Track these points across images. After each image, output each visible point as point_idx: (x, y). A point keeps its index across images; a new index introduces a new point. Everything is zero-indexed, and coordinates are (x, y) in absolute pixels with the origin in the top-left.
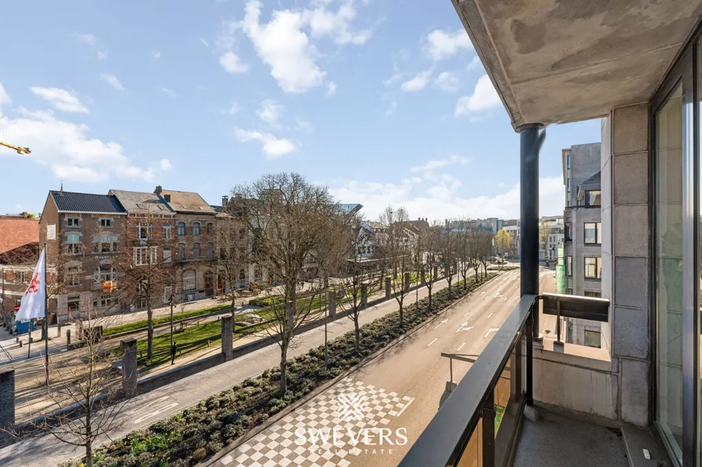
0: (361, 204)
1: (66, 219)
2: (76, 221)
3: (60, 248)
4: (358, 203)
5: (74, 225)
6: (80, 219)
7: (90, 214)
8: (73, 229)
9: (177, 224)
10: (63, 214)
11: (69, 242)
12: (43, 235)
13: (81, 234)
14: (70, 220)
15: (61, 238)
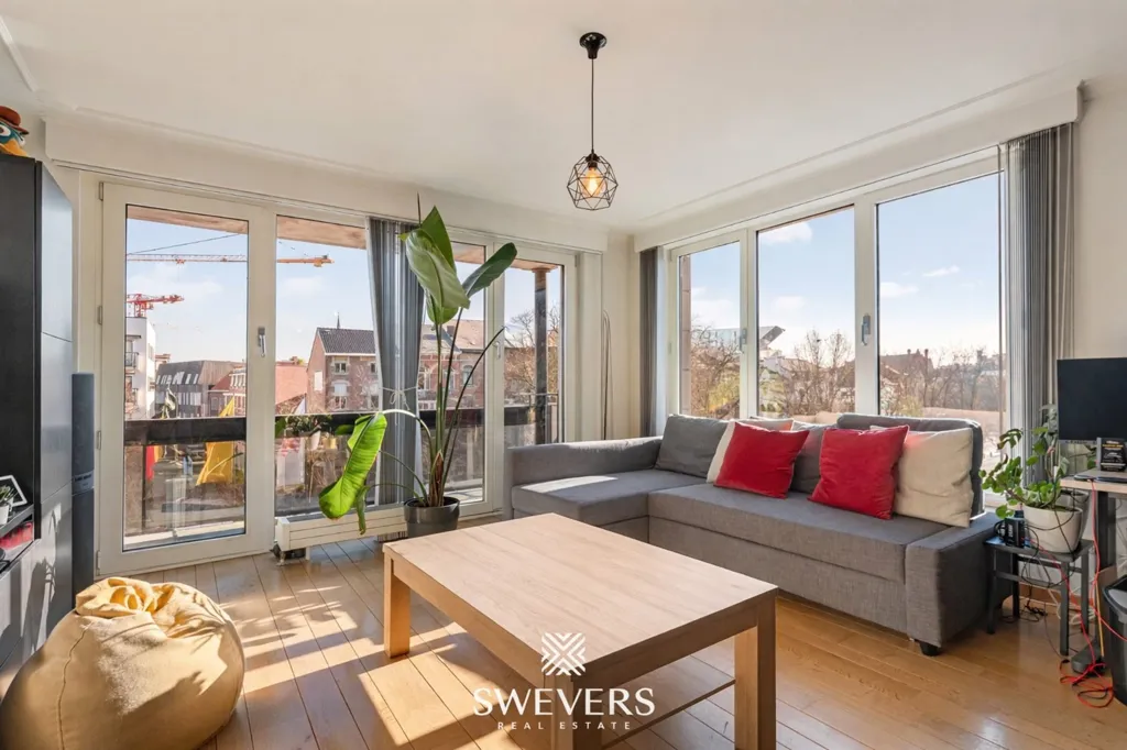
0: (781, 326)
1: (333, 364)
2: (344, 367)
3: (327, 401)
4: (774, 325)
5: (341, 372)
6: (348, 364)
7: (358, 357)
8: (340, 377)
9: (462, 369)
10: (330, 357)
11: (335, 394)
12: (310, 384)
13: (349, 385)
14: (338, 366)
15: (328, 388)
